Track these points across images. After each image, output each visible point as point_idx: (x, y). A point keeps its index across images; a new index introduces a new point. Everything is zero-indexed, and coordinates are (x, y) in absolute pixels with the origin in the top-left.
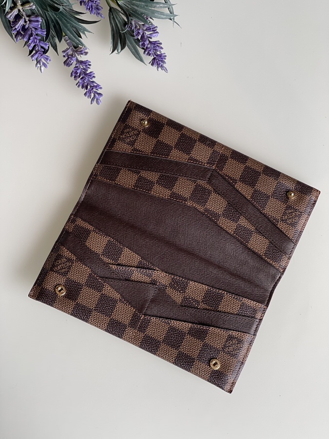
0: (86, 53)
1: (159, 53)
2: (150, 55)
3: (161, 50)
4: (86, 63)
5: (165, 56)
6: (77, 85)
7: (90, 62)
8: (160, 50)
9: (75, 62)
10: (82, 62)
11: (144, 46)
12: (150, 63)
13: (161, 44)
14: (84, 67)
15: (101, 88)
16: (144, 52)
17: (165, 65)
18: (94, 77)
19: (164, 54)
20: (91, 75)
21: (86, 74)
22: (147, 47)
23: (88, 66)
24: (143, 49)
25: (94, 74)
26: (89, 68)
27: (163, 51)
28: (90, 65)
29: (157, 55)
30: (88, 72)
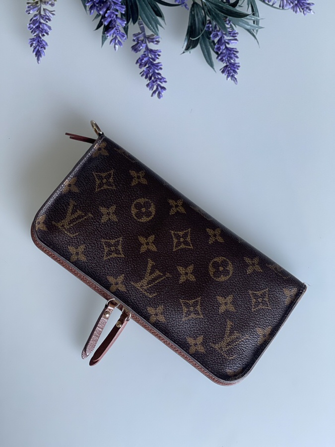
0: (158, 42)
1: (232, 61)
2: (222, 61)
4: (155, 52)
5: (239, 66)
6: (141, 73)
7: (160, 52)
8: (235, 59)
9: (144, 49)
10: (151, 51)
11: (219, 50)
12: (221, 69)
13: (237, 52)
14: (153, 56)
17: (236, 76)
19: (239, 63)
20: (157, 66)
21: (153, 64)
22: (221, 53)
23: (157, 56)
26: (158, 58)
28: (159, 55)
29: (231, 64)
30: (155, 62)
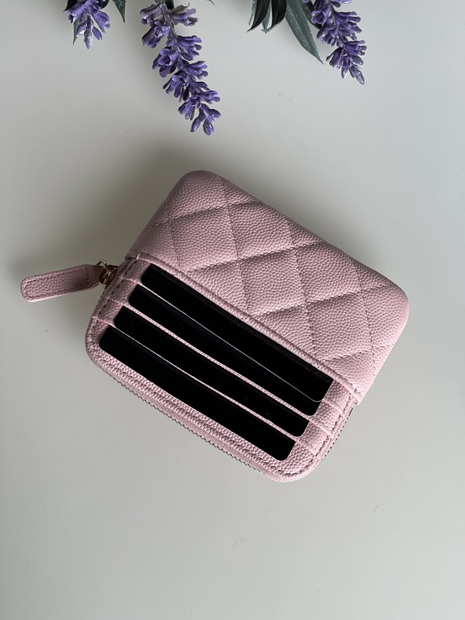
0: (193, 21)
3: (357, 34)
5: (364, 48)
7: (200, 41)
8: (354, 34)
10: (181, 39)
11: (321, 20)
14: (187, 51)
15: (217, 99)
16: (319, 34)
17: (360, 67)
18: (205, 74)
20: (198, 68)
21: (189, 67)
22: (326, 24)
23: (195, 49)
24: (318, 26)
25: (206, 67)
26: (197, 54)
27: (359, 37)
28: (199, 47)
29: (347, 44)
30: (191, 62)
